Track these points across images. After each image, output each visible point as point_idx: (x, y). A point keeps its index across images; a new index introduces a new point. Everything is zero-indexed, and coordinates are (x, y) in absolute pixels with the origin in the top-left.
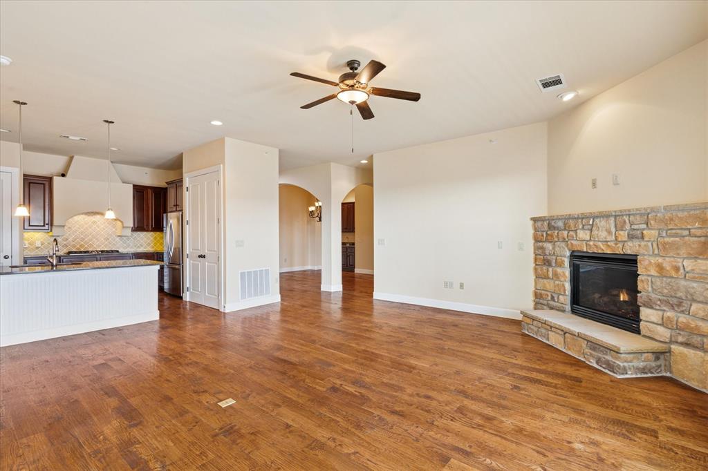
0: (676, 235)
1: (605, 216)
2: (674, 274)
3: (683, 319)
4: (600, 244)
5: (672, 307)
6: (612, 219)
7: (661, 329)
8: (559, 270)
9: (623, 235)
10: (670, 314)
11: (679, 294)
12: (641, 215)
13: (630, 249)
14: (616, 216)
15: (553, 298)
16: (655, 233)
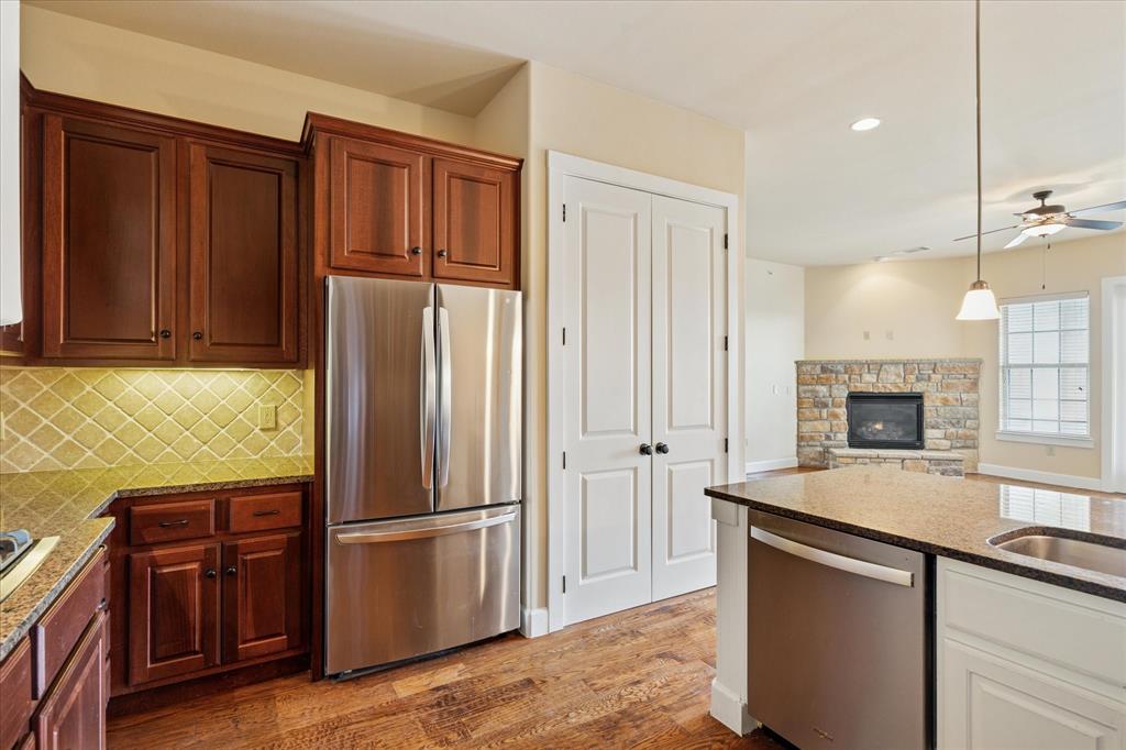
0: (955, 378)
1: (895, 363)
2: (955, 403)
3: (960, 431)
4: (889, 385)
5: (953, 425)
6: (901, 366)
7: (944, 442)
8: (837, 410)
9: (912, 378)
10: (953, 430)
11: (959, 416)
12: (930, 364)
13: (918, 388)
14: (904, 364)
15: (828, 438)
16: (940, 377)
